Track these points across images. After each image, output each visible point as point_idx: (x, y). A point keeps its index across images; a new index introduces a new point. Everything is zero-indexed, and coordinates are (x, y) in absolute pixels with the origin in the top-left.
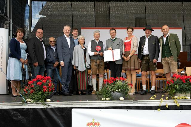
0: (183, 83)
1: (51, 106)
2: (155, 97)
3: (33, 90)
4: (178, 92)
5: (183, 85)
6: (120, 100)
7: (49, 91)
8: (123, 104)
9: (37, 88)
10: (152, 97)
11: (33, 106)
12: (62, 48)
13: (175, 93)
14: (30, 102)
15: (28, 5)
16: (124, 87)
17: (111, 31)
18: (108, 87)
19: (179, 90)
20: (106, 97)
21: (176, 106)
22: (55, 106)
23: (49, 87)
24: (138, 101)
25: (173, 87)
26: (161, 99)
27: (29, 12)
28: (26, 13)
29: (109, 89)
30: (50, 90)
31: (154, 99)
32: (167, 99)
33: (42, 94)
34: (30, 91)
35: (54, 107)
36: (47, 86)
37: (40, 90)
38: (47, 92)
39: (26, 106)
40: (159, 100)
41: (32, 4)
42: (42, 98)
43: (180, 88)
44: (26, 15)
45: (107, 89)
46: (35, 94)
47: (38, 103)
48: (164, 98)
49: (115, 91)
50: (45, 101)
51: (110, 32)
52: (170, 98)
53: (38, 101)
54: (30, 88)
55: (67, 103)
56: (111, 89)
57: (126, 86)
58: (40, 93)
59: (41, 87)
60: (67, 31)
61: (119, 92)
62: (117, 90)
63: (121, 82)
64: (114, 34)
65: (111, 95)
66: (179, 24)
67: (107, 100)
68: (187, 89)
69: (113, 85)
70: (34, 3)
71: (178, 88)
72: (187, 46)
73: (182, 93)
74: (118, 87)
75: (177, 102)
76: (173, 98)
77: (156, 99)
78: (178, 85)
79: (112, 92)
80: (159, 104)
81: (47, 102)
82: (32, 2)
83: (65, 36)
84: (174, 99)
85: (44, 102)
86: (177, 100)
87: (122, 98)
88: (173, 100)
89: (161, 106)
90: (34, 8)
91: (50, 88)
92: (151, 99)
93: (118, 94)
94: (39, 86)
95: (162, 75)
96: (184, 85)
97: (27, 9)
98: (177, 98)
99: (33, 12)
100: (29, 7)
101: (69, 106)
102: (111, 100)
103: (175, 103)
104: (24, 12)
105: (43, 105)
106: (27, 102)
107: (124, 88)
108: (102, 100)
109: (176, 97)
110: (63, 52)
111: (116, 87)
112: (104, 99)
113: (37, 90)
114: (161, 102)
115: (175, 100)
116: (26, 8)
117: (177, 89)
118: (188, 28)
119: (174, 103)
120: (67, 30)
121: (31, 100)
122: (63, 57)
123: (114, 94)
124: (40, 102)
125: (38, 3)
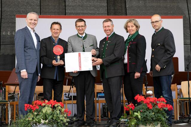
0: (148, 109)
5: (148, 112)
12: (25, 51)
17: (77, 23)
19: (142, 121)
43: (142, 118)
51: (76, 25)
60: (33, 21)
61: (44, 124)
64: (83, 28)
68: (154, 119)
71: (139, 117)
79: (34, 125)
83: (30, 29)
96: (150, 113)
110: (26, 55)
120: (31, 20)
122: (25, 64)
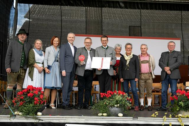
1: (42, 120)
2: (157, 114)
3: (23, 101)
4: (182, 110)
6: (118, 116)
7: (40, 103)
8: (122, 121)
9: (27, 100)
10: (154, 114)
11: (22, 120)
13: (179, 110)
14: (19, 115)
15: (14, 7)
16: (123, 102)
18: (106, 102)
20: (103, 113)
21: (181, 125)
22: (46, 120)
23: (41, 98)
24: (138, 118)
25: (176, 103)
26: (164, 117)
27: (14, 15)
28: (10, 15)
29: (107, 104)
30: (42, 102)
31: (155, 116)
32: (170, 117)
33: (33, 107)
34: (20, 103)
35: (45, 122)
36: (39, 98)
37: (30, 102)
38: (38, 105)
39: (14, 120)
40: (162, 118)
41: (18, 7)
42: (33, 111)
44: (11, 17)
45: (104, 103)
46: (25, 106)
47: (29, 116)
48: (168, 116)
49: (114, 106)
50: (36, 114)
52: (173, 116)
53: (28, 114)
54: (19, 100)
55: (60, 118)
56: (109, 103)
57: (125, 101)
58: (31, 105)
59: (32, 99)
60: (71, 39)
62: (116, 105)
63: (120, 96)
65: (109, 111)
66: (177, 35)
67: (104, 116)
69: (111, 100)
70: (20, 5)
72: (185, 59)
73: (187, 111)
74: (117, 101)
75: (181, 121)
76: (176, 116)
77: (158, 116)
78: (183, 101)
80: (162, 122)
81: (38, 115)
82: (18, 3)
83: (70, 44)
84: (178, 117)
85: (35, 116)
86: (181, 119)
87: (121, 115)
88: (177, 119)
89: (164, 125)
90: (20, 11)
91: (42, 100)
92: (152, 117)
93: (117, 109)
94: (30, 98)
95: (159, 90)
97: (13, 11)
98: (181, 117)
99: (18, 15)
100: (14, 10)
101: (62, 121)
102: (108, 116)
103: (179, 122)
104: (9, 15)
105: (34, 119)
106: (15, 115)
107: (123, 104)
108: (98, 116)
109: (180, 115)
111: (114, 102)
112: (100, 114)
113: (27, 102)
114: (165, 120)
115: (179, 119)
116: (11, 11)
117: (181, 106)
118: (187, 39)
119: (177, 122)
121: (20, 114)
123: (112, 109)
124: (31, 115)
125: (24, 6)
